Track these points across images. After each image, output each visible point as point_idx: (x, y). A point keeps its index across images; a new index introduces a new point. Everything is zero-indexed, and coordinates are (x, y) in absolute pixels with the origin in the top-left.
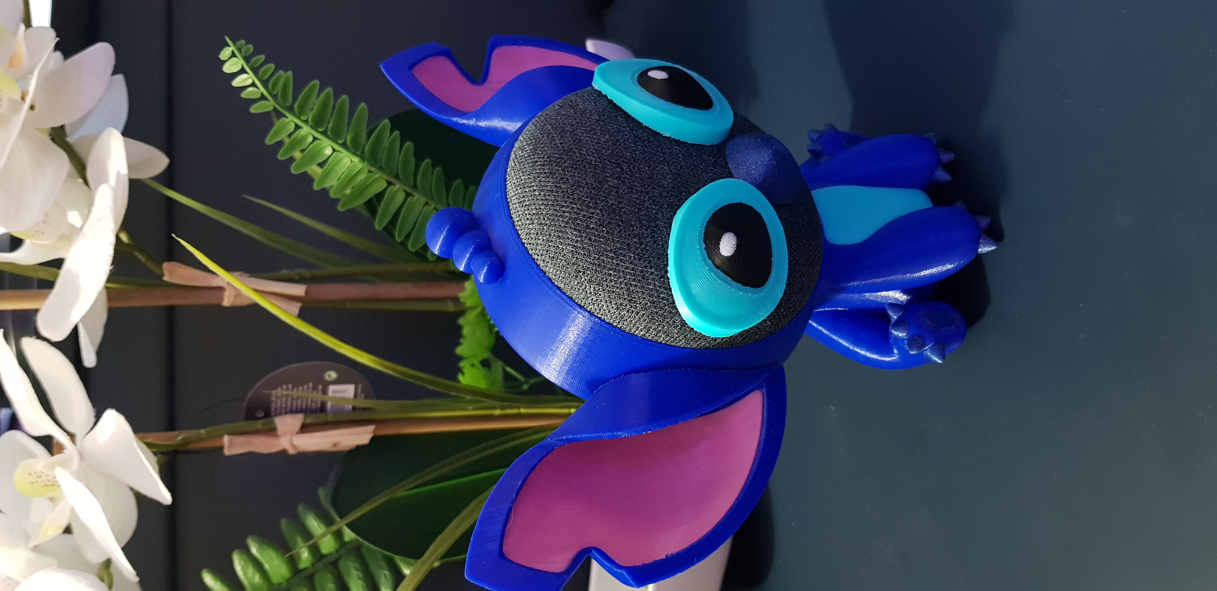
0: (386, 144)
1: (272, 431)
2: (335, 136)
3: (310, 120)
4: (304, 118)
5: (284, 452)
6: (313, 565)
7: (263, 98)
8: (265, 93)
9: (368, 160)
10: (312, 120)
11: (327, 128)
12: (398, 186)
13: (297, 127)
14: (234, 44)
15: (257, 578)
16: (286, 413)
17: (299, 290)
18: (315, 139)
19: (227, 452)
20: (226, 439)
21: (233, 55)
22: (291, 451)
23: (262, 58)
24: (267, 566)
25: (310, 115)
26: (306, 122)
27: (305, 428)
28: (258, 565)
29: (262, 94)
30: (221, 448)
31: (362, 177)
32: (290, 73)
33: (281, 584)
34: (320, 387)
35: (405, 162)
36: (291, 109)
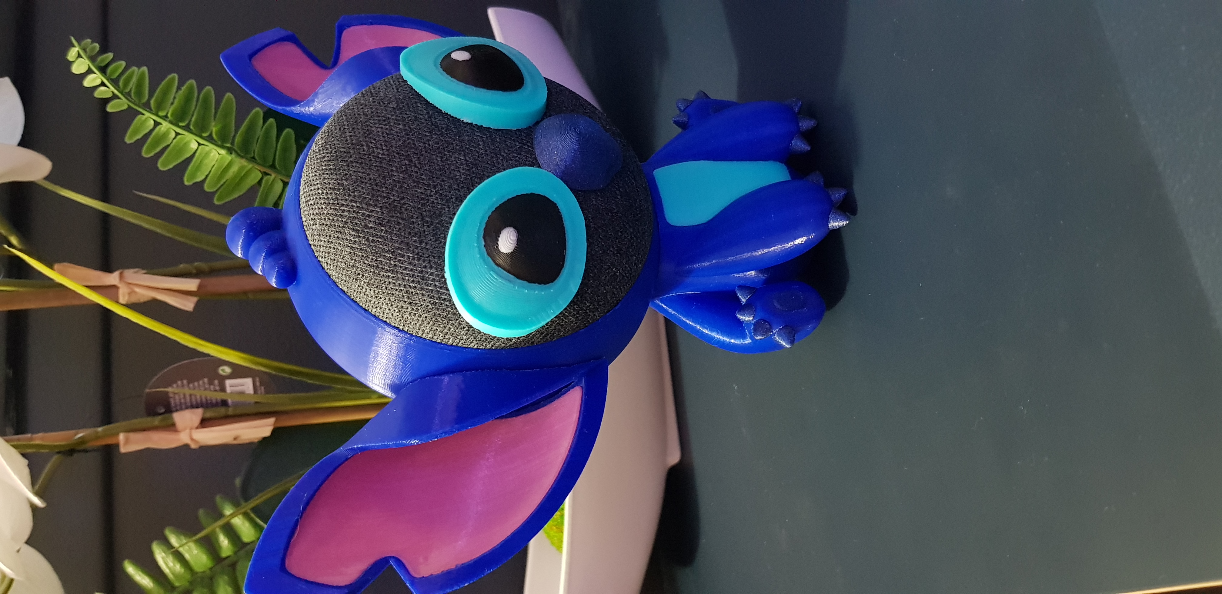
0: (260, 132)
1: (171, 427)
2: (200, 130)
3: (169, 115)
4: (162, 114)
5: (186, 446)
6: (236, 553)
7: (115, 97)
8: (116, 92)
9: (236, 152)
10: (172, 115)
11: (190, 121)
12: (273, 176)
13: (157, 124)
14: (79, 44)
15: (179, 568)
16: (187, 408)
17: (192, 284)
18: (177, 134)
19: (123, 450)
20: (122, 437)
21: (79, 56)
22: (193, 446)
23: (110, 56)
24: (187, 556)
25: (170, 111)
26: (165, 118)
27: (205, 423)
28: (179, 556)
29: (113, 92)
30: (117, 446)
31: (234, 169)
32: (145, 69)
33: (204, 572)
34: (216, 382)
35: (285, 150)
36: (147, 106)
